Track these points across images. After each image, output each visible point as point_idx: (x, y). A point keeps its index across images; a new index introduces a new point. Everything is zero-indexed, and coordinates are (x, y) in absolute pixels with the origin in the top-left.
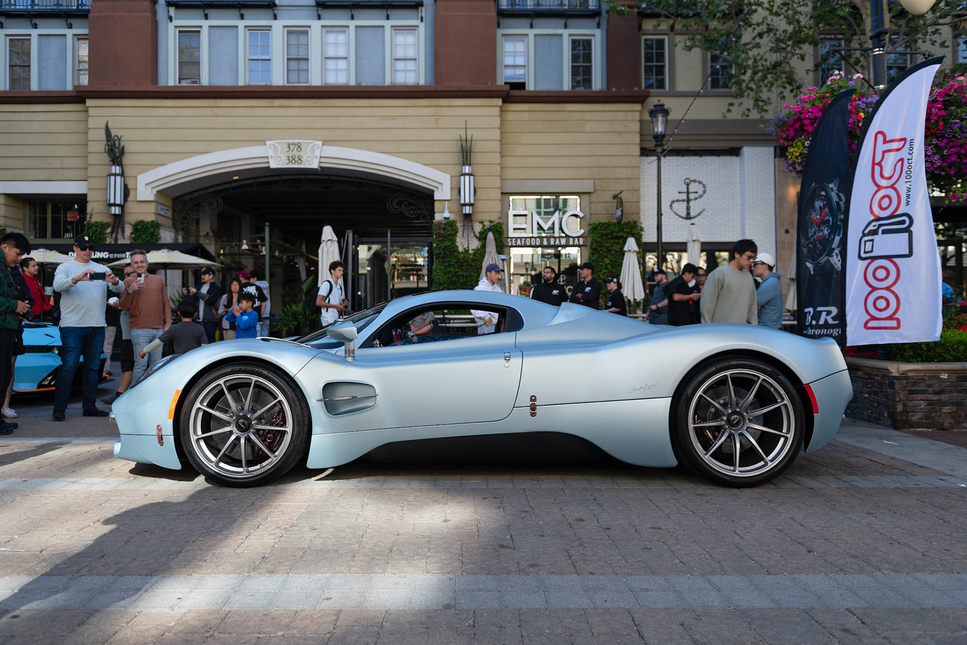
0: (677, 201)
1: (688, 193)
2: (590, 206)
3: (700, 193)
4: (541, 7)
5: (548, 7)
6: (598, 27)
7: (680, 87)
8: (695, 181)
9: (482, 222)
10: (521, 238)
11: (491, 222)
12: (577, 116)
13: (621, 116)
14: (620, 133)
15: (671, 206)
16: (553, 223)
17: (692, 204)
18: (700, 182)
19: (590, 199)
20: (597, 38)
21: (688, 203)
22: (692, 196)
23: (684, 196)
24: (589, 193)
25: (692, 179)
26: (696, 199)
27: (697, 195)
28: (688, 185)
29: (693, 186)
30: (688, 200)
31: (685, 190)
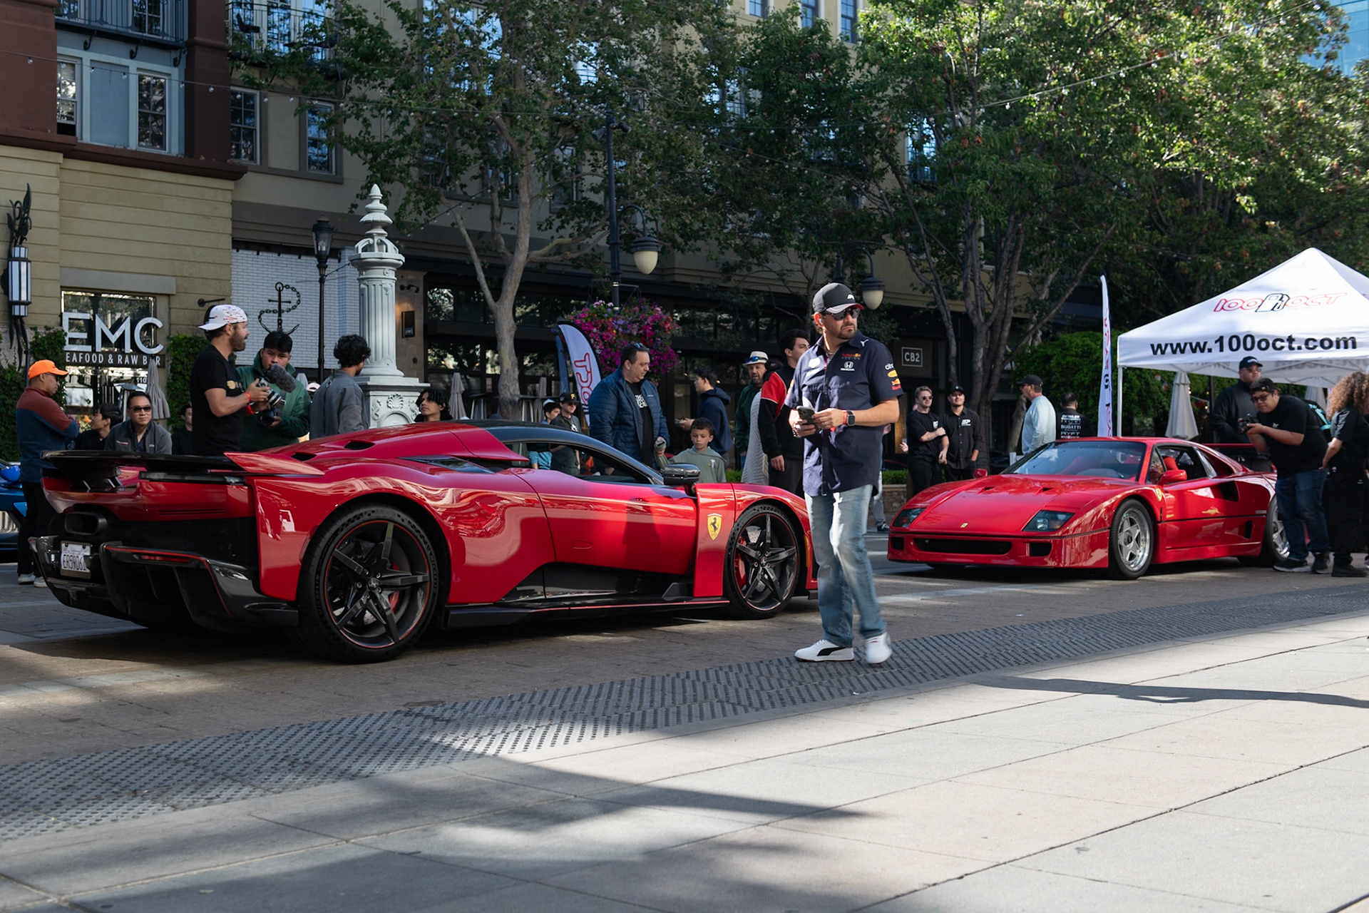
0: (269, 311)
1: (280, 302)
2: (169, 313)
3: (294, 303)
4: (105, 26)
5: (114, 28)
6: (175, 65)
7: (275, 162)
8: (288, 287)
9: (34, 329)
10: (78, 353)
11: (47, 328)
12: (154, 187)
13: (209, 194)
14: (208, 217)
15: (260, 317)
16: (124, 333)
17: (284, 316)
18: (294, 289)
19: (169, 303)
20: (173, 81)
21: (280, 316)
22: (284, 306)
23: (275, 306)
24: (169, 295)
25: (284, 284)
26: (289, 310)
27: (290, 306)
28: (280, 291)
29: (286, 295)
30: (280, 312)
31: (276, 298)
